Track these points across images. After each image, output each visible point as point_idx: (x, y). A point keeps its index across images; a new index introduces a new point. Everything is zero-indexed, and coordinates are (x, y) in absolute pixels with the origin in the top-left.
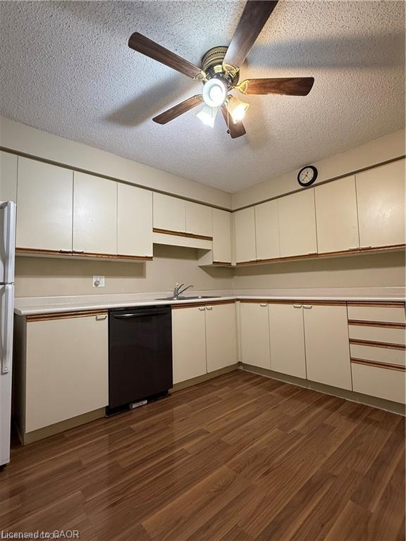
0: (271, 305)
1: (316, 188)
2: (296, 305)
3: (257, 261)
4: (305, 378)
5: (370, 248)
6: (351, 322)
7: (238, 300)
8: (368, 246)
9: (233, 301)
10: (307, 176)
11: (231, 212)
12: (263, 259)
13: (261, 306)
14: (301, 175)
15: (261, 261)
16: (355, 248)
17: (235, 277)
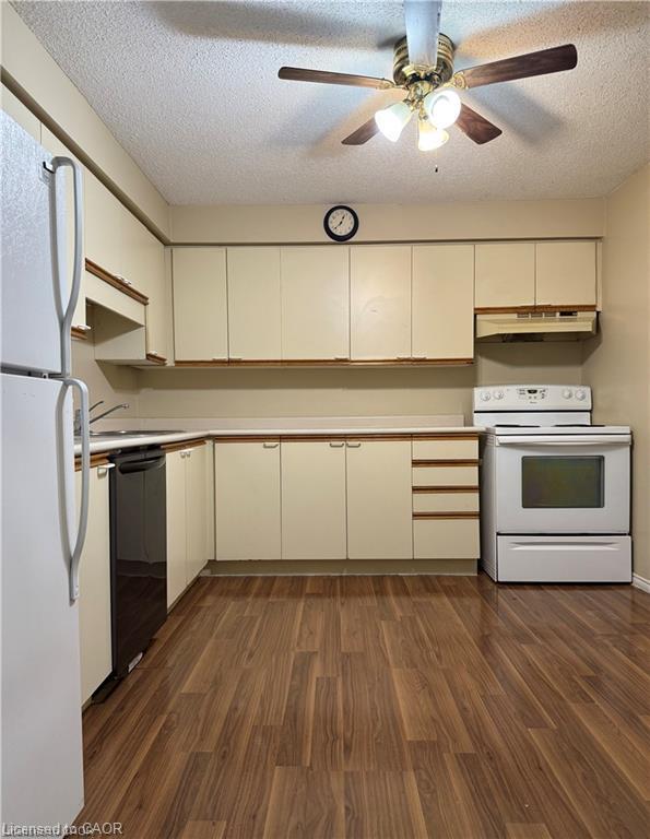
0: (286, 445)
1: (353, 248)
2: (334, 443)
3: (230, 362)
4: (345, 558)
5: (424, 360)
6: (416, 463)
7: (209, 437)
8: (422, 357)
9: (199, 441)
10: (342, 224)
11: (166, 243)
12: (244, 359)
13: (265, 447)
14: (331, 219)
15: (238, 362)
16: (406, 357)
17: (143, 391)
